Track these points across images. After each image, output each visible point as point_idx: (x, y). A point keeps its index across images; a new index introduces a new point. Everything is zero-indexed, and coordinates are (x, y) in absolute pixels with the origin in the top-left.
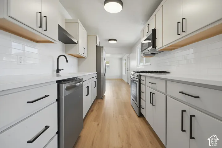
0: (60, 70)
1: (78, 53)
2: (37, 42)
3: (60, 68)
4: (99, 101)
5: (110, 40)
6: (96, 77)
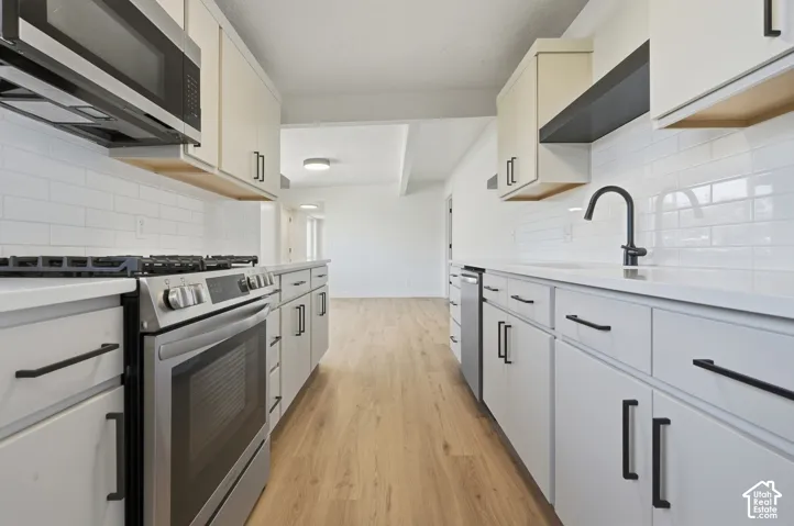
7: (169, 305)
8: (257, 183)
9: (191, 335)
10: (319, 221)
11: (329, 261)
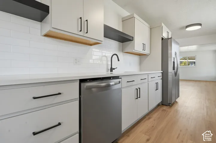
0: (114, 69)
1: (134, 51)
2: (91, 45)
3: (113, 67)
4: (165, 108)
5: (187, 27)
6: (161, 77)
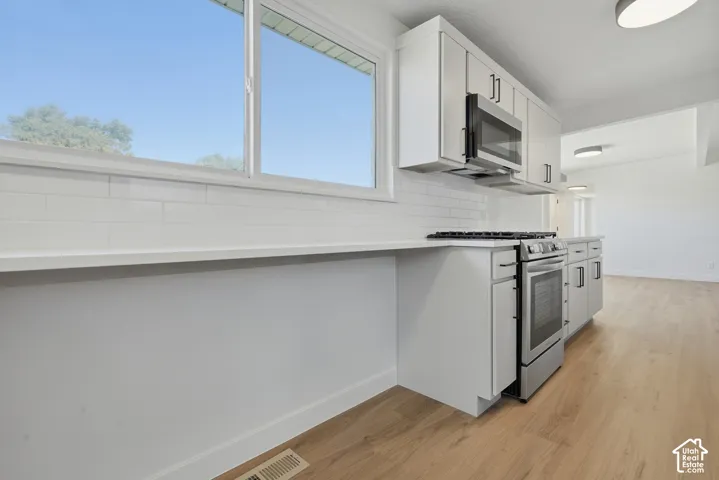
7: (530, 252)
8: (547, 184)
9: (545, 264)
10: (587, 199)
11: (603, 237)
